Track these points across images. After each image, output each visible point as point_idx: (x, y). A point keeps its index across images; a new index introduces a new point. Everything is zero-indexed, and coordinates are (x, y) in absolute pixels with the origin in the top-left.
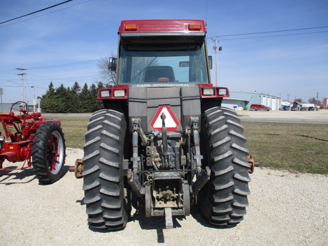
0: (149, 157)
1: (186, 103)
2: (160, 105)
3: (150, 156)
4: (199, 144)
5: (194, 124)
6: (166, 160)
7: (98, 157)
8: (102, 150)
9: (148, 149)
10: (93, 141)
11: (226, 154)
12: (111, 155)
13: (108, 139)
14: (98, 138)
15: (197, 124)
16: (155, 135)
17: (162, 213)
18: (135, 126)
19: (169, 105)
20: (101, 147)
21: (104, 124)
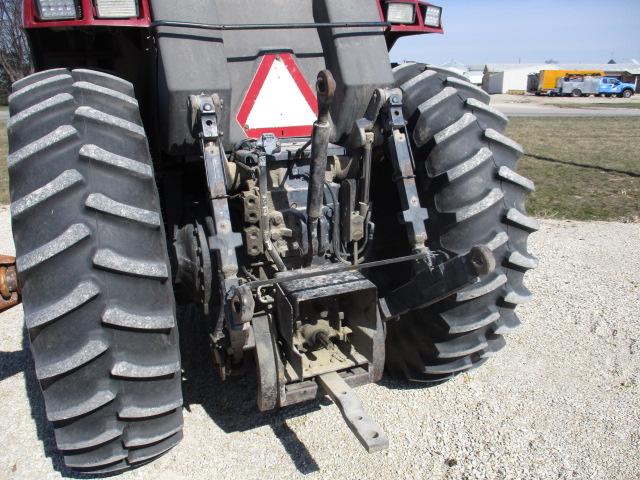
0: (253, 228)
1: (347, 45)
2: (261, 53)
3: (257, 224)
4: (412, 174)
5: (393, 110)
6: (315, 233)
7: (86, 251)
8: (93, 221)
9: (252, 201)
10: (49, 189)
11: (487, 199)
12: (133, 235)
13: (110, 176)
14: (70, 177)
15: (400, 110)
16: (269, 151)
17: (312, 392)
18: (209, 123)
19: (291, 51)
20: (90, 210)
21: (79, 121)
